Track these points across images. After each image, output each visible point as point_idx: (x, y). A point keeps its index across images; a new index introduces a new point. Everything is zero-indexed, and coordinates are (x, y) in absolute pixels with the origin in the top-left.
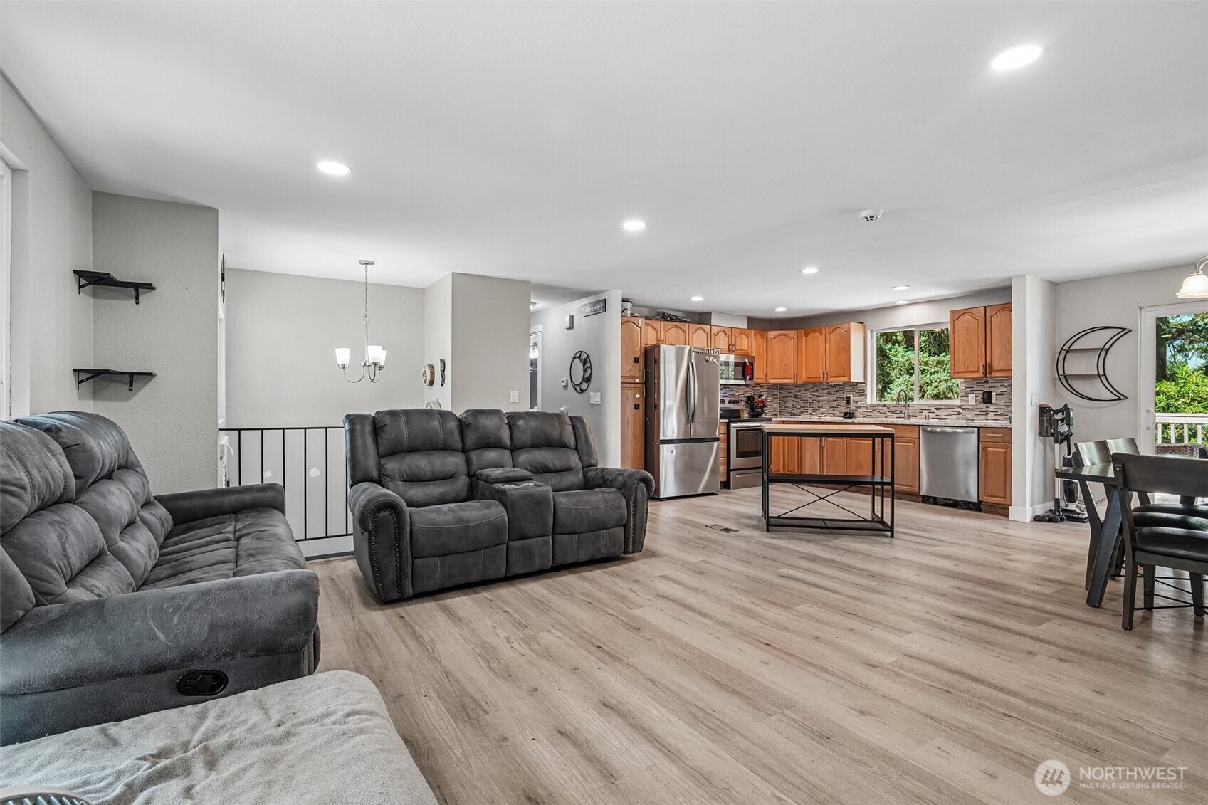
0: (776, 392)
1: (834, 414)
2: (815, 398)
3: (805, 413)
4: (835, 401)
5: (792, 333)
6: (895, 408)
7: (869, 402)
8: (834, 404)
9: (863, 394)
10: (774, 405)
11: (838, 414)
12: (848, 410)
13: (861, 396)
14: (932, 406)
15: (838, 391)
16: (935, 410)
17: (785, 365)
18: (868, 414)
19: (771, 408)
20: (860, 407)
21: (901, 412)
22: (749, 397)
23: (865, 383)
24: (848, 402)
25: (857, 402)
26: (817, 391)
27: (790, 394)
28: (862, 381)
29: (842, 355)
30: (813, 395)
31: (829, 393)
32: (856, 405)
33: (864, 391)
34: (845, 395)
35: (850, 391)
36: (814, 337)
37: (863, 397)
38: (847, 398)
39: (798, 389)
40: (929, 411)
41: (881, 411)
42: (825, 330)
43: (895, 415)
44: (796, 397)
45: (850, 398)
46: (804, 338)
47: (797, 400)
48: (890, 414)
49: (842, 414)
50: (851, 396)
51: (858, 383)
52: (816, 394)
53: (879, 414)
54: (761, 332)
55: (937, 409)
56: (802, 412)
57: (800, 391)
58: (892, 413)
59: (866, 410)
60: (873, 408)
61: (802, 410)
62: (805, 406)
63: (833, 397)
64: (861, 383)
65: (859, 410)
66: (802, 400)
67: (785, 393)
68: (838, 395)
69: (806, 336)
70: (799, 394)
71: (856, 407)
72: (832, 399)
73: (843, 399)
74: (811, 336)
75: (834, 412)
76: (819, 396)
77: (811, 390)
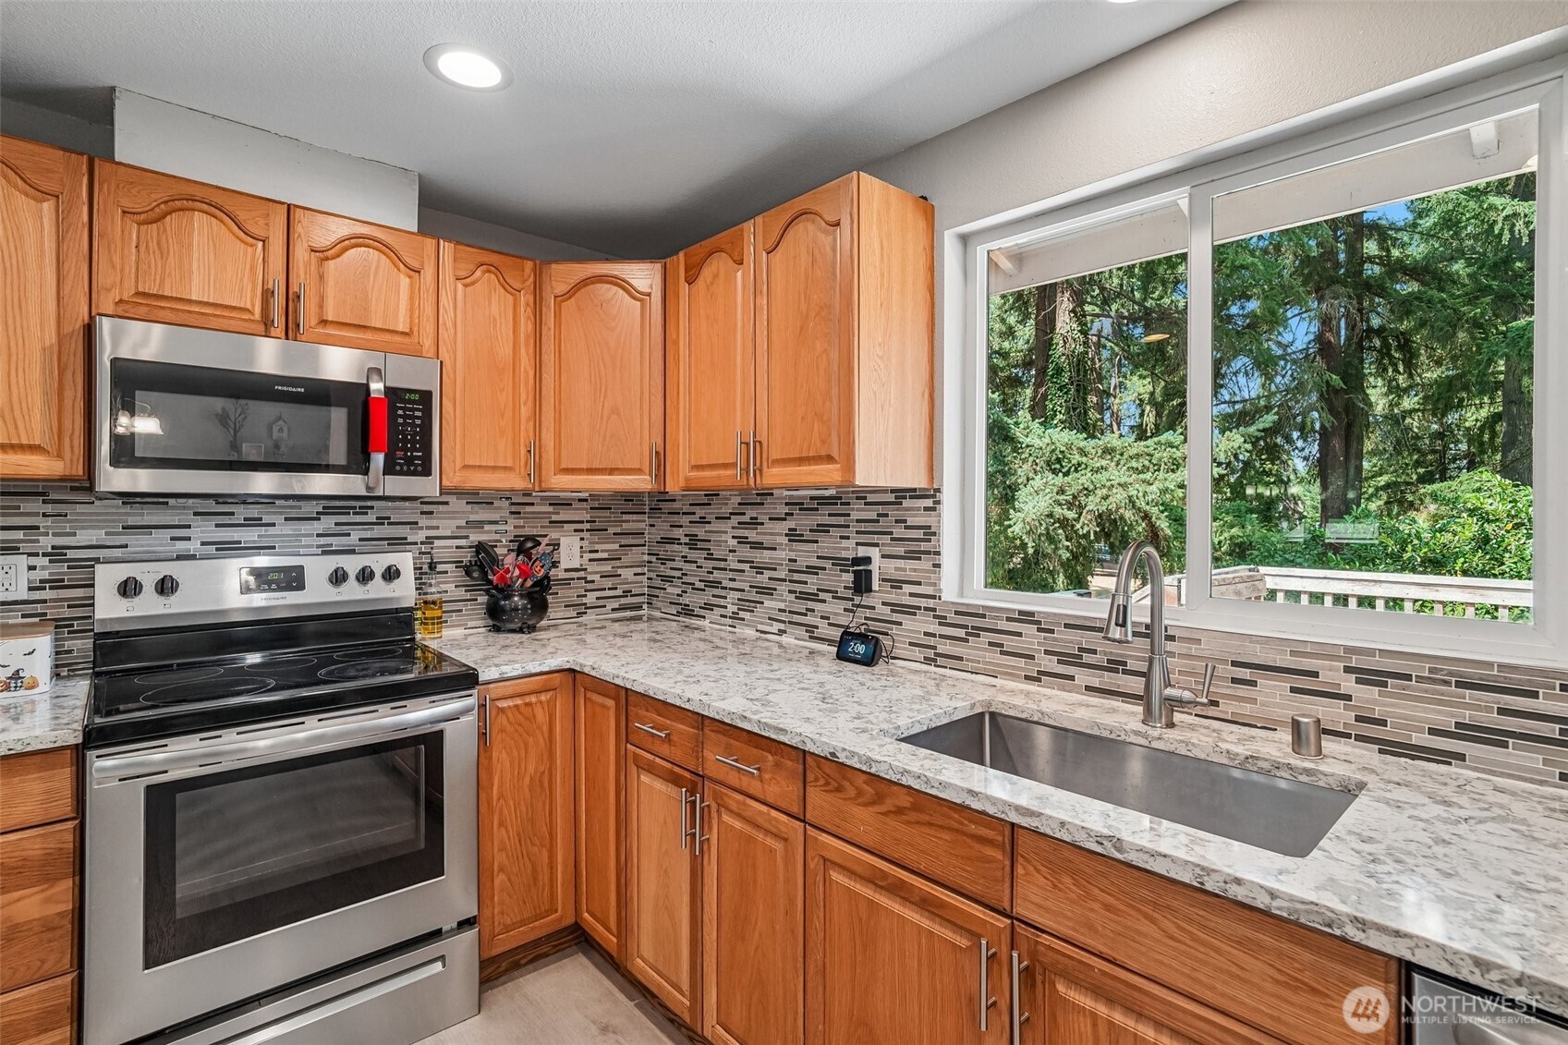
0: (633, 523)
1: (810, 628)
2: (745, 552)
3: (718, 611)
4: (812, 570)
5: (643, 276)
6: (1087, 639)
7: (949, 592)
8: (812, 584)
9: (923, 546)
10: (627, 574)
11: (824, 630)
12: (856, 622)
13: (914, 555)
14: (1325, 652)
15: (823, 529)
16: (1348, 684)
17: (615, 411)
18: (945, 647)
19: (608, 583)
20: (911, 610)
21: (1115, 665)
22: (480, 547)
23: (931, 495)
24: (862, 584)
25: (896, 584)
26: (754, 523)
27: (678, 533)
28: (920, 482)
29: (819, 346)
30: (742, 540)
31: (793, 536)
32: (893, 597)
33: (930, 533)
34: (849, 549)
35: (871, 530)
36: (716, 276)
37: (925, 564)
38: (856, 561)
39: (700, 512)
40: (1303, 680)
41: (1010, 643)
42: (752, 234)
43: (1083, 677)
44: (693, 542)
45: (868, 560)
46: (684, 287)
47: (693, 555)
48: (1051, 664)
49: (836, 634)
50: (874, 553)
51: (901, 494)
52: (752, 535)
53: (995, 657)
54: (494, 258)
55: (1370, 677)
56: (709, 607)
57: (703, 521)
58: (1065, 658)
59: (934, 628)
60: (972, 623)
61: (707, 597)
62: (715, 584)
63: (806, 555)
64: (914, 493)
65: (908, 622)
66: (710, 557)
67: (663, 528)
68: (828, 545)
69: (690, 281)
70: (700, 532)
71: (897, 608)
72: (803, 562)
73: (840, 563)
74: (707, 273)
75: (809, 619)
76: (758, 546)
77: (735, 520)
